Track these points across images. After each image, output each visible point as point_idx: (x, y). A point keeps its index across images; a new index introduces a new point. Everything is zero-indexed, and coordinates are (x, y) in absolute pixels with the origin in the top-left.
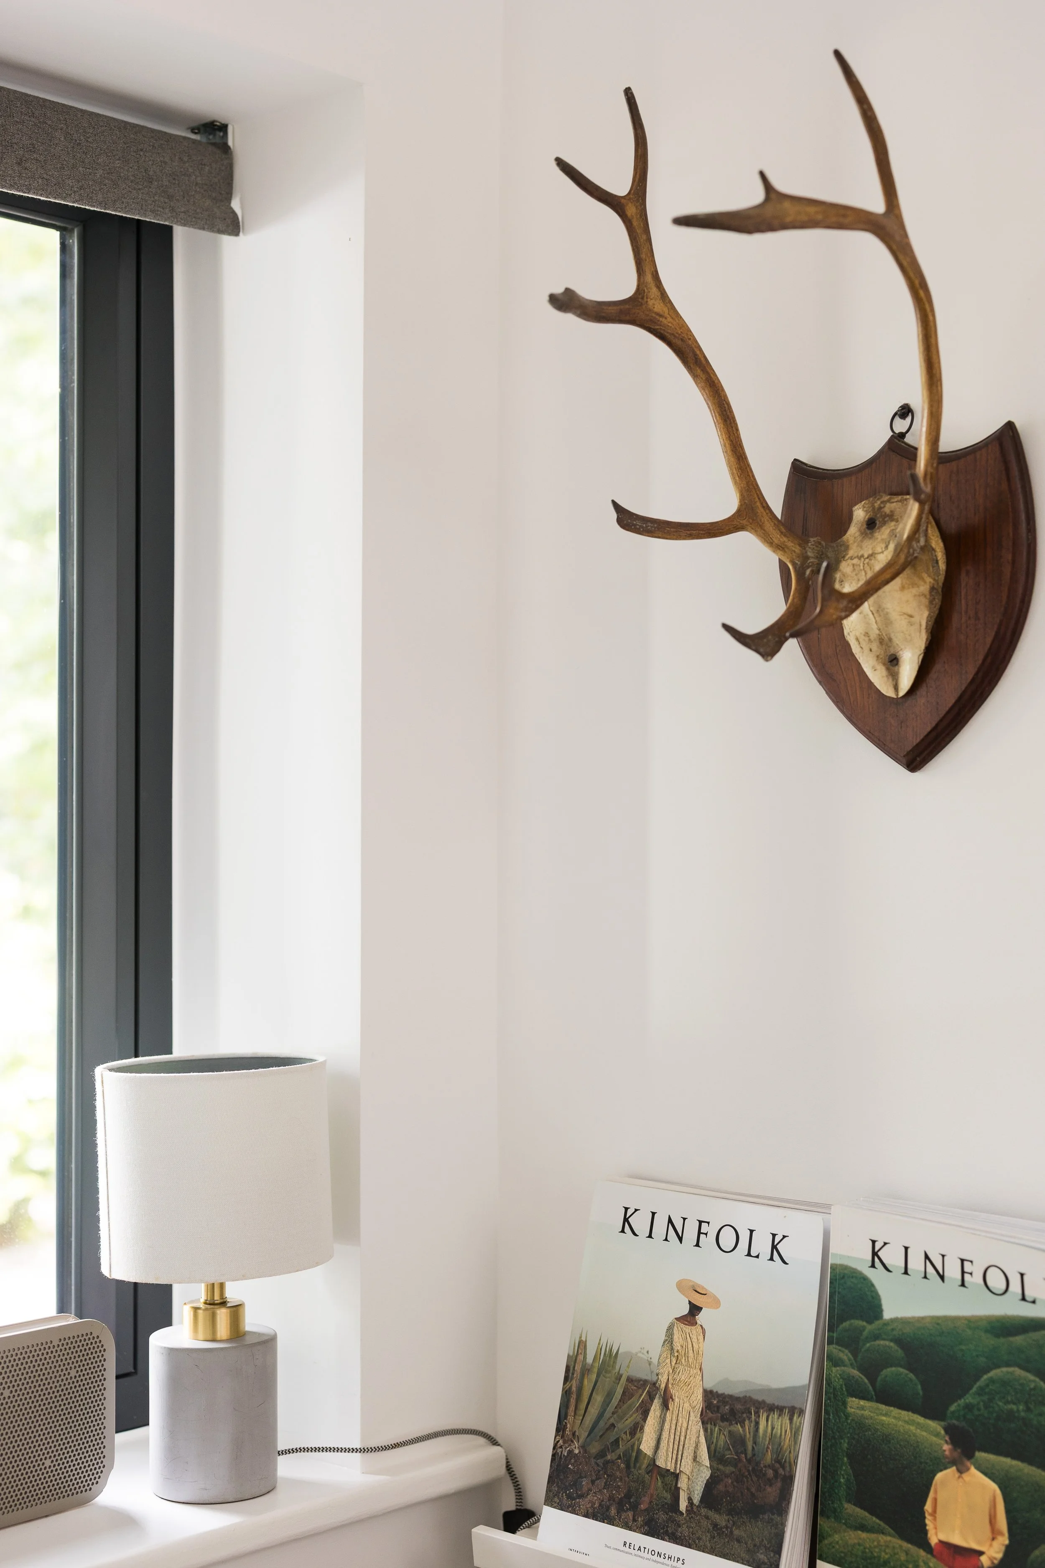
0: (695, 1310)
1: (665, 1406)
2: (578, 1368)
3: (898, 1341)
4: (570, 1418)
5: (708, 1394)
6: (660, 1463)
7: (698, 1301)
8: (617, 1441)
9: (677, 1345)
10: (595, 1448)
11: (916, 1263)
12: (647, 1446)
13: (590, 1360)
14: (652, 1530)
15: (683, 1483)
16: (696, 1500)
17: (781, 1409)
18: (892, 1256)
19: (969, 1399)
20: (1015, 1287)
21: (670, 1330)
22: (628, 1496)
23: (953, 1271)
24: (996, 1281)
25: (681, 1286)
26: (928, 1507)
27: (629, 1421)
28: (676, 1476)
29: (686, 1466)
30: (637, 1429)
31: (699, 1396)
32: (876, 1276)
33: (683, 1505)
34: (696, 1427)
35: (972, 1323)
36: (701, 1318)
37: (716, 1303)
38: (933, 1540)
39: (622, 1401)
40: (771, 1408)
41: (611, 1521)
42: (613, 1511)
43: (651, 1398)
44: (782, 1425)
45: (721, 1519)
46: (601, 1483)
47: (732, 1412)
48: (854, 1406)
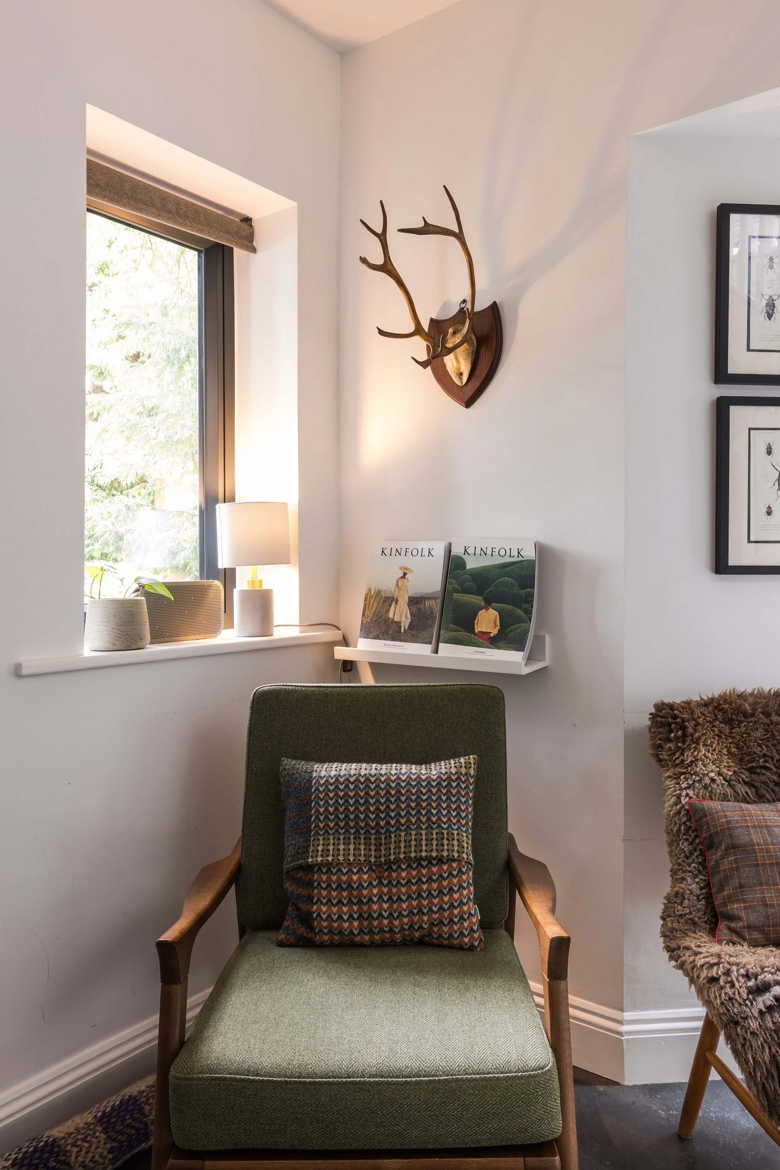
0: (405, 574)
1: (396, 603)
2: (369, 597)
3: (471, 575)
4: (367, 611)
5: (410, 598)
6: (395, 620)
7: (406, 571)
8: (382, 616)
9: (400, 585)
10: (375, 619)
11: (478, 551)
12: (391, 616)
13: (372, 594)
14: (393, 639)
15: (402, 624)
16: (406, 629)
17: (432, 599)
18: (471, 550)
19: (491, 588)
20: (508, 553)
21: (397, 582)
22: (385, 631)
23: (489, 552)
24: (502, 552)
25: (401, 568)
26: (476, 622)
27: (385, 609)
28: (400, 623)
29: (403, 619)
30: (388, 611)
31: (407, 599)
32: (466, 557)
33: (402, 630)
34: (406, 608)
35: (494, 566)
36: (407, 576)
37: (412, 571)
38: (477, 631)
39: (383, 604)
40: (429, 599)
41: (380, 639)
42: (381, 636)
43: (392, 601)
44: (432, 603)
45: (414, 632)
46: (377, 629)
47: (417, 602)
48: (456, 596)
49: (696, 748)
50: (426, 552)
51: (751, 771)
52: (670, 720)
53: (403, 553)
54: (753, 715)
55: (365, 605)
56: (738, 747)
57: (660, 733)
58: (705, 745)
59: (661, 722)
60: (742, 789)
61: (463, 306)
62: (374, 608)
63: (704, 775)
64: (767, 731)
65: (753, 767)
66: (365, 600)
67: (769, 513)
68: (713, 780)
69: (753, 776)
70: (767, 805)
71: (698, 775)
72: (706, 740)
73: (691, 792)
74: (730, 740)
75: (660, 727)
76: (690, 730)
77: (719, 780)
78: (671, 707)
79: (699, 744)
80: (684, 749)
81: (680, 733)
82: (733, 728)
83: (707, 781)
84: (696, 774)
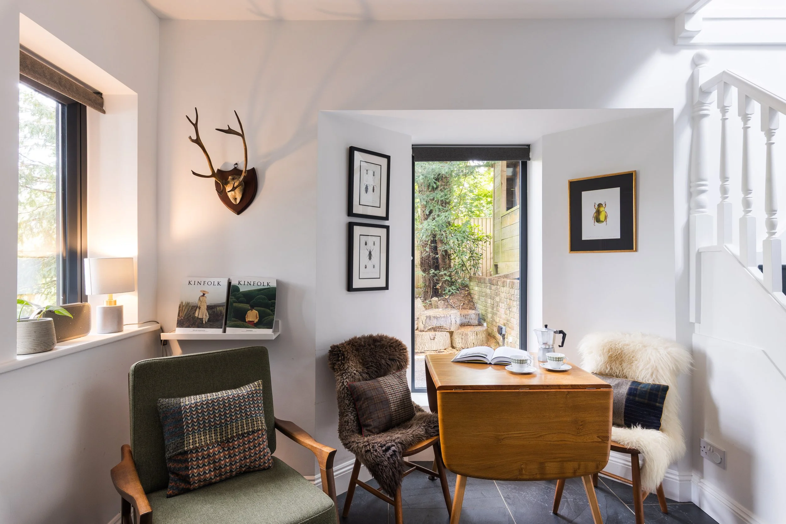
0: (204, 294)
1: (200, 309)
2: (181, 306)
3: (242, 294)
4: (181, 314)
5: (207, 306)
6: (199, 317)
7: (204, 293)
8: (191, 316)
9: (201, 300)
10: (186, 317)
11: (246, 283)
12: (196, 315)
13: (184, 304)
14: (198, 327)
15: (204, 319)
16: (206, 321)
17: (221, 306)
18: (242, 283)
19: (254, 300)
20: (262, 284)
21: (200, 298)
22: (193, 323)
23: (252, 284)
24: (259, 284)
25: (201, 291)
26: (246, 316)
27: (193, 312)
28: (202, 319)
29: (204, 317)
30: (194, 313)
31: (206, 306)
32: (239, 286)
33: (204, 322)
34: (206, 311)
35: (255, 290)
36: (205, 295)
37: (208, 293)
38: (247, 321)
39: (191, 309)
40: (219, 306)
41: (190, 327)
42: (190, 326)
43: (197, 308)
44: (221, 308)
45: (211, 323)
46: (188, 322)
47: (212, 308)
48: (235, 304)
49: (348, 362)
50: (216, 283)
51: (367, 368)
52: (339, 352)
53: (202, 283)
54: (365, 346)
55: (179, 311)
56: (362, 360)
57: (334, 358)
58: (351, 360)
59: (335, 354)
60: (365, 375)
61: (236, 166)
62: (185, 312)
63: (352, 372)
64: (370, 352)
65: (368, 367)
66: (179, 308)
67: (366, 267)
68: (355, 374)
69: (368, 370)
70: (374, 380)
71: (349, 373)
72: (351, 358)
73: (347, 380)
74: (359, 357)
75: (334, 356)
76: (346, 355)
77: (357, 373)
78: (337, 346)
79: (349, 361)
80: (344, 364)
81: (342, 357)
82: (359, 352)
83: (353, 374)
84: (349, 372)
